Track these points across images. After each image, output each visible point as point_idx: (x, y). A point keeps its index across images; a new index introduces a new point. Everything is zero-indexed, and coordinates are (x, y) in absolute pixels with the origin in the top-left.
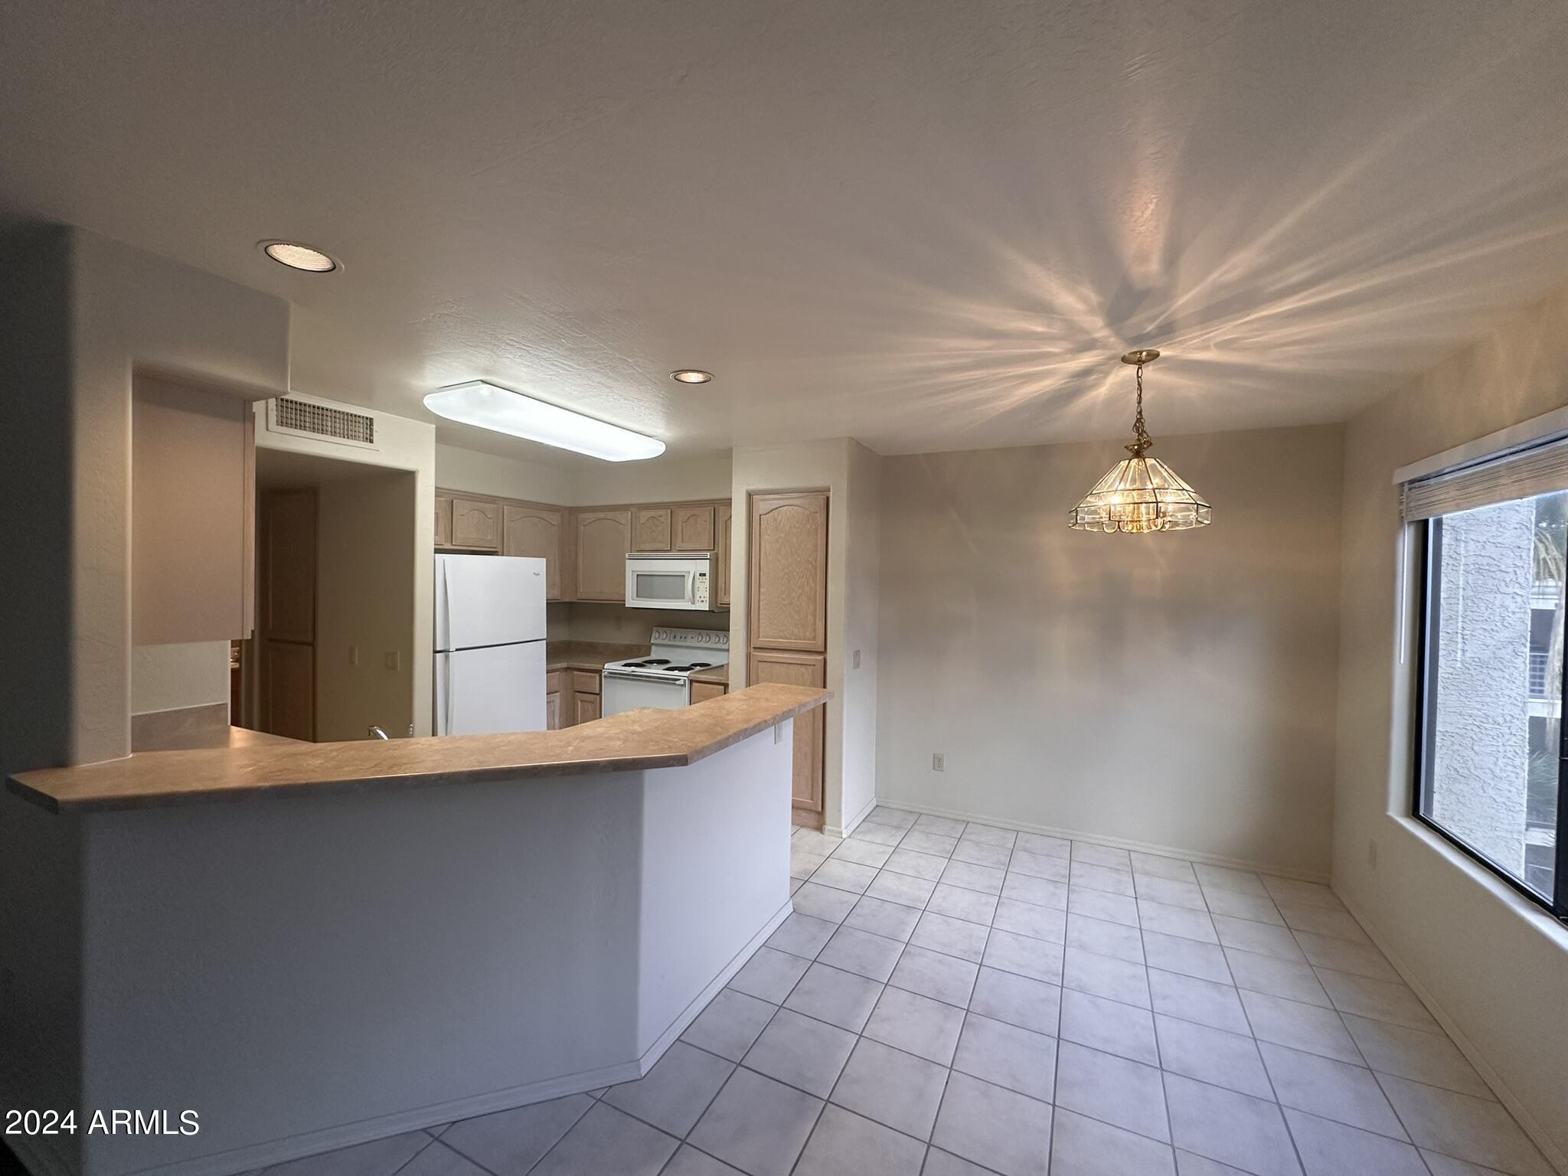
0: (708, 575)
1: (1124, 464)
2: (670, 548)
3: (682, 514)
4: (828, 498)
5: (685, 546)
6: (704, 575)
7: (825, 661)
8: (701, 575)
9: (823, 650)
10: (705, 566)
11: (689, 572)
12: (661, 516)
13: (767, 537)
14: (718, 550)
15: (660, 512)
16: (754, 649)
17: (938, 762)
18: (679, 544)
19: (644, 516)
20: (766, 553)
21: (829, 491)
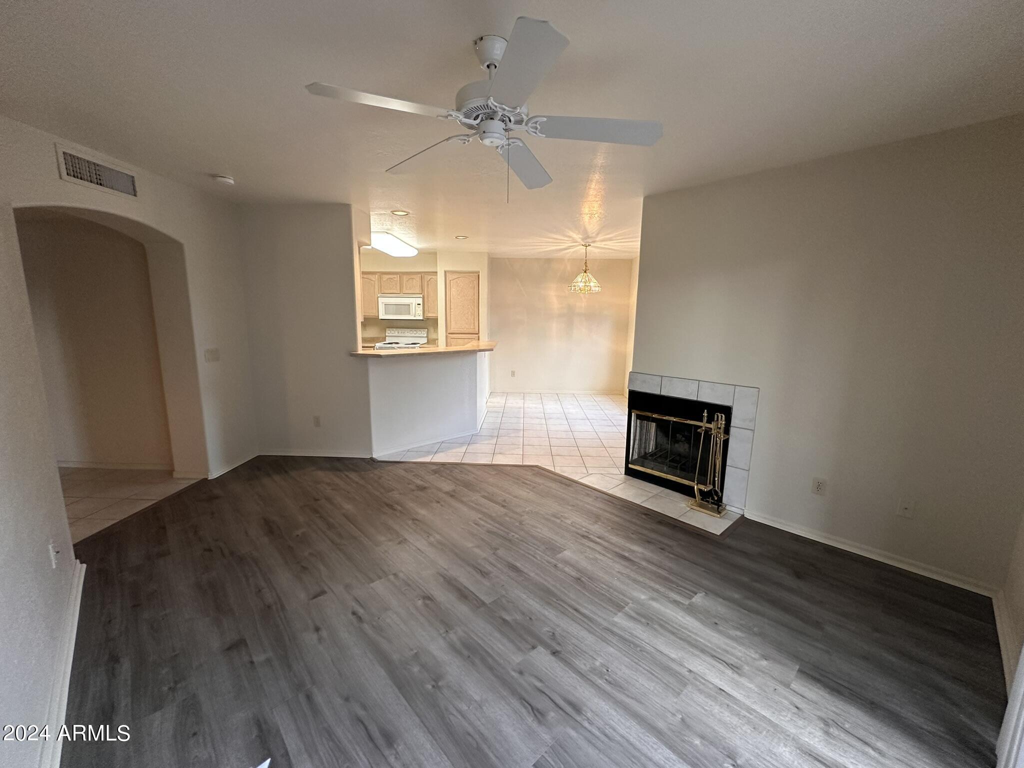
0: (421, 304)
1: (582, 274)
2: (401, 293)
3: (405, 278)
4: (479, 275)
5: (407, 292)
6: (420, 304)
7: (479, 337)
8: (418, 304)
9: (477, 332)
10: (420, 301)
11: (412, 303)
12: (394, 278)
13: (454, 290)
14: (424, 293)
15: (395, 276)
16: (449, 334)
17: (513, 374)
18: (405, 291)
19: (385, 277)
20: (453, 295)
21: (479, 272)
